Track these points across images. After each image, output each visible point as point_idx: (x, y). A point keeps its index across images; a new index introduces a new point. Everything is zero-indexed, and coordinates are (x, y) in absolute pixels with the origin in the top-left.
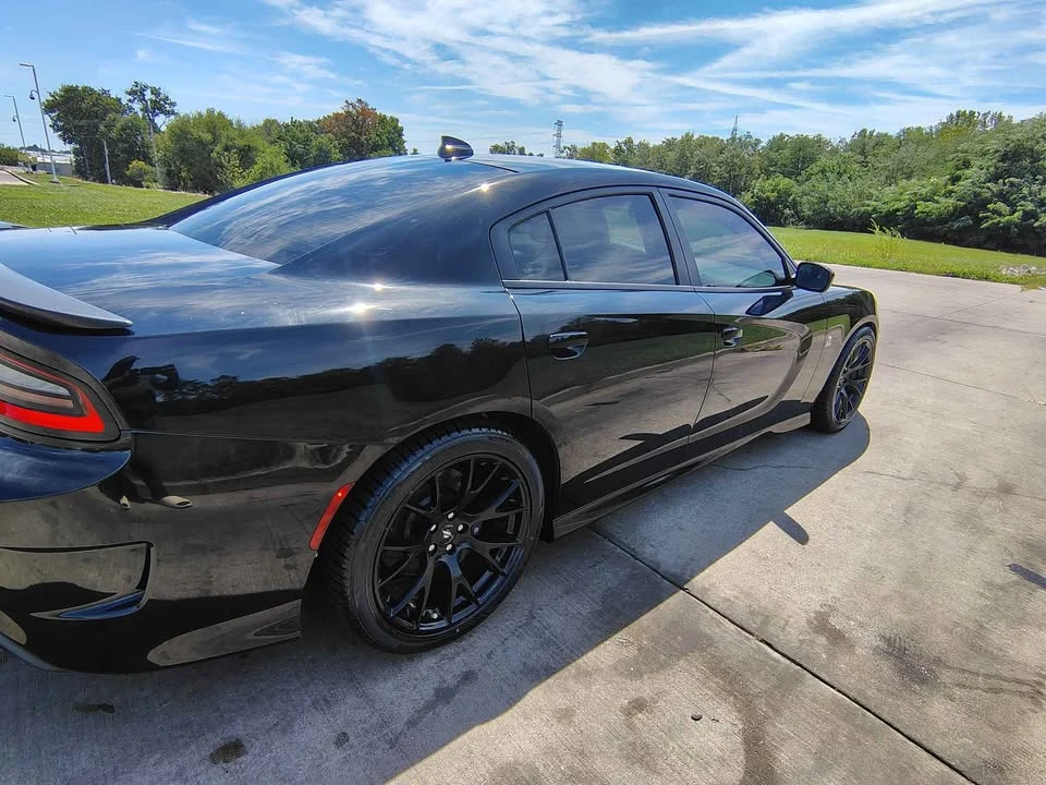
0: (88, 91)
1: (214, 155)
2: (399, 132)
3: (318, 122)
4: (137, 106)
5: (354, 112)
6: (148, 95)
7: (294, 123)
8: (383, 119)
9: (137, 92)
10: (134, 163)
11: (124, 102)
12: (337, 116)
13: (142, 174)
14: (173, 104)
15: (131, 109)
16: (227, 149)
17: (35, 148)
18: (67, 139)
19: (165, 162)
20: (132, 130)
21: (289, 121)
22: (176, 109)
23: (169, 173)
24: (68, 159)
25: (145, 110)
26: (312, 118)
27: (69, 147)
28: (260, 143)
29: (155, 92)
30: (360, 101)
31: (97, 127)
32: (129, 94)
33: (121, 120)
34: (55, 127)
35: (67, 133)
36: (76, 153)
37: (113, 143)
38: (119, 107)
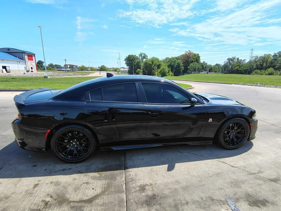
0: (132, 55)
1: (152, 67)
2: (199, 57)
3: (178, 57)
4: (140, 58)
5: (187, 54)
6: (143, 55)
7: (172, 58)
8: (195, 55)
9: (141, 55)
10: (138, 69)
11: (138, 57)
12: (183, 55)
13: (139, 71)
14: (147, 56)
15: (139, 58)
16: (155, 65)
17: (123, 68)
18: (128, 66)
19: (143, 69)
20: (139, 63)
21: (171, 58)
22: (148, 57)
23: (143, 71)
24: (127, 70)
25: (142, 58)
26: (177, 56)
27: (128, 67)
28: (162, 63)
29: (144, 54)
30: (189, 51)
31: (133, 63)
32: (139, 55)
33: (137, 61)
34: (126, 63)
35: (128, 64)
36: (129, 68)
37: (135, 66)
38: (137, 58)
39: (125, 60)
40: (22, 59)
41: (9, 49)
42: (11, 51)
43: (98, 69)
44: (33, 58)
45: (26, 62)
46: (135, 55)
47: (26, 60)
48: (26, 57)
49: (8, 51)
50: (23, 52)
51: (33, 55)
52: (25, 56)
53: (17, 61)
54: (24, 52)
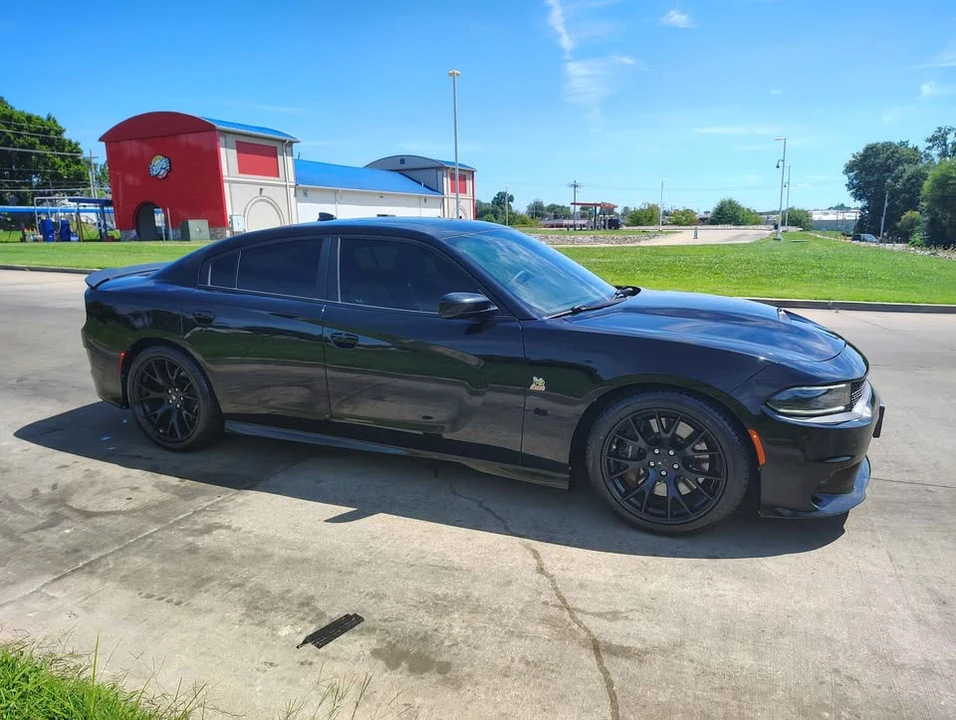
0: (887, 146)
4: (935, 152)
6: (951, 138)
9: (938, 139)
10: (908, 214)
11: (921, 150)
13: (913, 223)
15: (927, 156)
17: (835, 207)
18: (858, 196)
19: (931, 211)
20: (918, 179)
23: (933, 223)
25: (943, 154)
27: (859, 204)
31: (885, 181)
32: (930, 141)
33: (910, 170)
34: (850, 186)
35: (859, 190)
36: (862, 209)
37: (894, 194)
38: (914, 156)
39: (849, 168)
40: (435, 188)
41: (402, 160)
42: (408, 165)
43: (705, 216)
44: (469, 183)
45: (446, 200)
46: (902, 144)
47: (445, 192)
48: (447, 182)
49: (402, 167)
50: (437, 165)
51: (466, 174)
52: (445, 179)
53: (420, 197)
54: (440, 167)
